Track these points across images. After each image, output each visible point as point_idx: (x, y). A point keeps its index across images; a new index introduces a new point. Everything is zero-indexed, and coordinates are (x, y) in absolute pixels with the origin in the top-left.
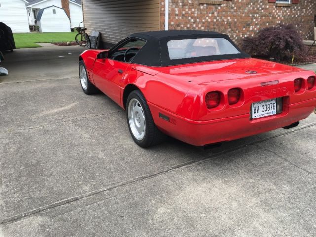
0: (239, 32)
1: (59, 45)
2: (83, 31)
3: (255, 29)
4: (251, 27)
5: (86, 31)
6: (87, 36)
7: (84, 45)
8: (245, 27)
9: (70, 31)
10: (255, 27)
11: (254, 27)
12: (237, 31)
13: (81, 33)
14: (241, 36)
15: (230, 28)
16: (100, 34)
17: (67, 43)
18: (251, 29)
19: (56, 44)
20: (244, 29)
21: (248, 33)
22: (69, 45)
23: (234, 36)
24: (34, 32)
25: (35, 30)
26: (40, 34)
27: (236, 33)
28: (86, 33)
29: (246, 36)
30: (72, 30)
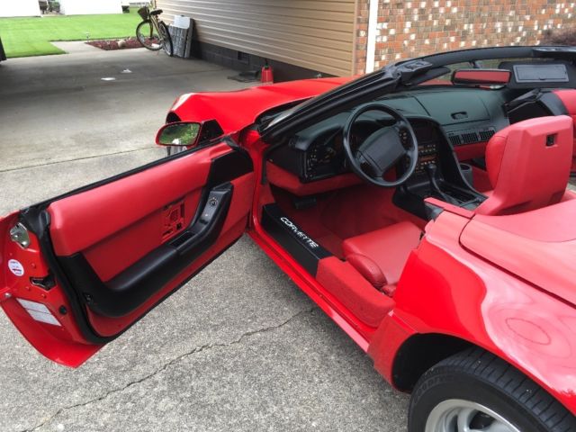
0: (532, 18)
1: (102, 48)
2: (153, 18)
3: (566, 11)
4: (558, 6)
5: (161, 17)
6: (164, 28)
7: (155, 46)
8: (544, 7)
9: (121, 11)
10: (566, 7)
11: (563, 5)
12: (528, 18)
13: (150, 21)
14: (536, 28)
15: (513, 8)
16: (193, 23)
17: (119, 43)
18: (557, 11)
19: (95, 44)
20: (543, 12)
21: (551, 22)
22: (124, 47)
23: (520, 29)
24: (50, 15)
25: (51, 10)
26: (62, 19)
27: (525, 20)
28: (162, 22)
29: (545, 28)
30: (125, 9)
